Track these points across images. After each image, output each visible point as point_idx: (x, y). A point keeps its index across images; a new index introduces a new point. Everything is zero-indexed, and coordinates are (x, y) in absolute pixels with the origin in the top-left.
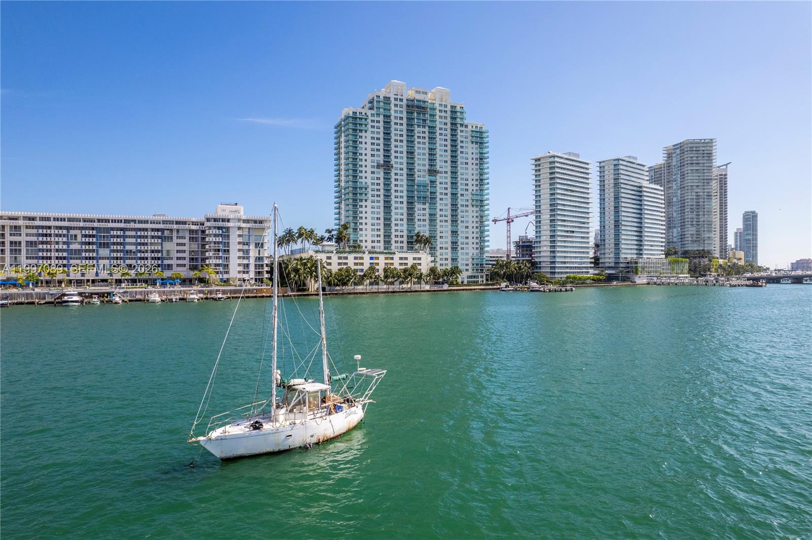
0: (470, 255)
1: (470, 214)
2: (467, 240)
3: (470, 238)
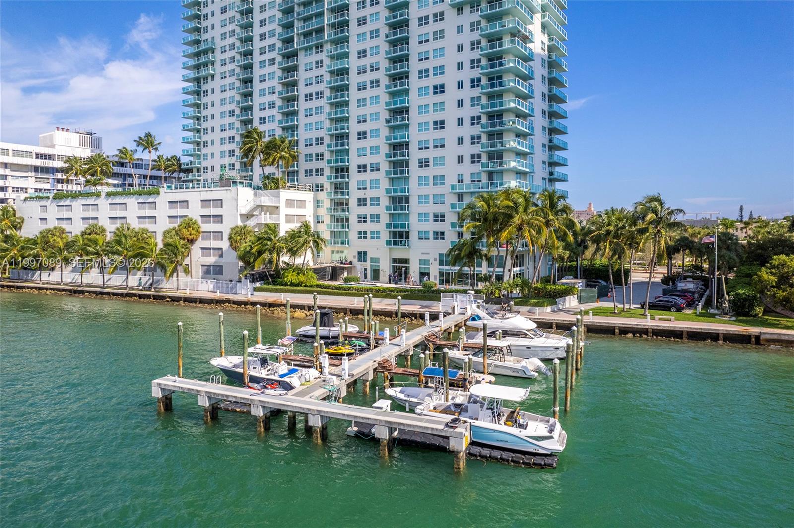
0: (451, 180)
1: (452, 39)
2: (439, 134)
3: (451, 124)
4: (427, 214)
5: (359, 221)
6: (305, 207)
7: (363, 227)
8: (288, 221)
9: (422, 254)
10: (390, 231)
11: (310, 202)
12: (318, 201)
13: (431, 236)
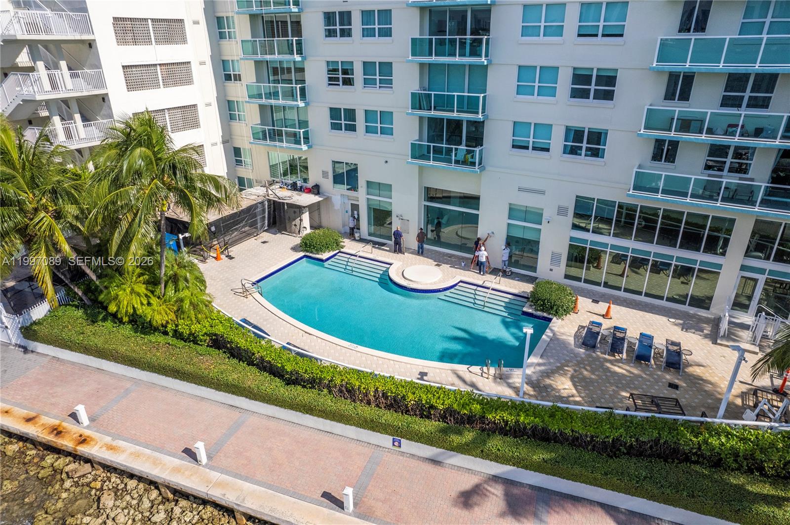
4: (549, 72)
5: (333, 81)
6: (184, 40)
7: (343, 97)
8: (133, 84)
9: (520, 189)
10: (421, 118)
11: (196, 23)
12: (219, 20)
13: (557, 141)
